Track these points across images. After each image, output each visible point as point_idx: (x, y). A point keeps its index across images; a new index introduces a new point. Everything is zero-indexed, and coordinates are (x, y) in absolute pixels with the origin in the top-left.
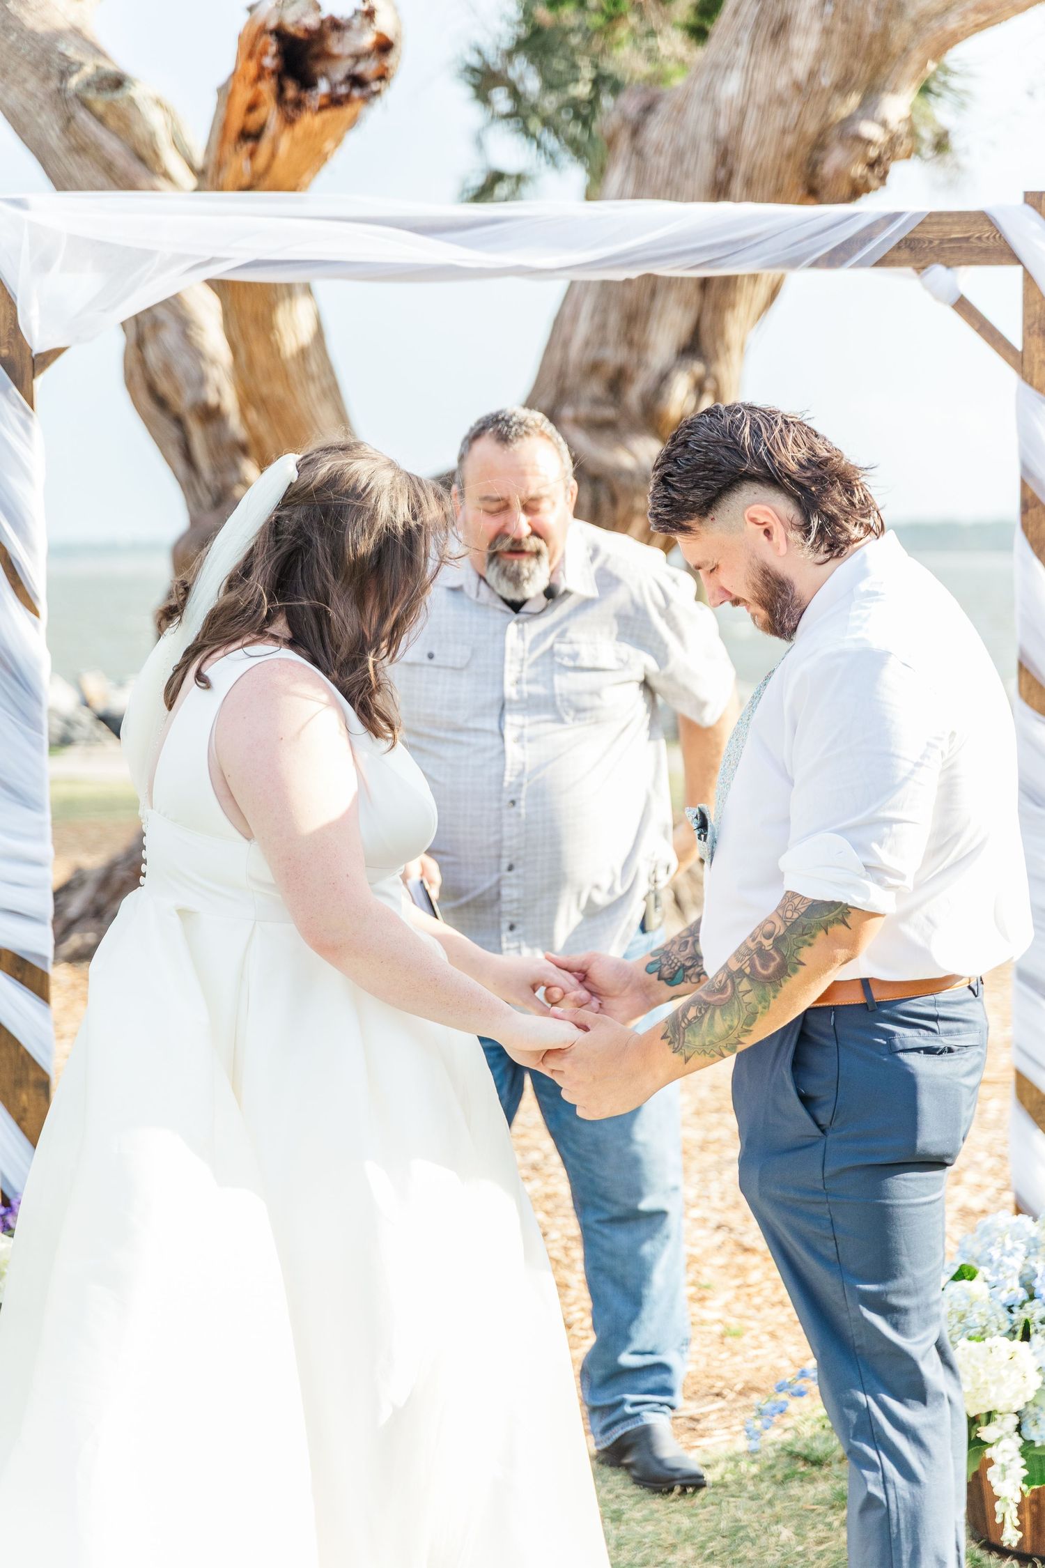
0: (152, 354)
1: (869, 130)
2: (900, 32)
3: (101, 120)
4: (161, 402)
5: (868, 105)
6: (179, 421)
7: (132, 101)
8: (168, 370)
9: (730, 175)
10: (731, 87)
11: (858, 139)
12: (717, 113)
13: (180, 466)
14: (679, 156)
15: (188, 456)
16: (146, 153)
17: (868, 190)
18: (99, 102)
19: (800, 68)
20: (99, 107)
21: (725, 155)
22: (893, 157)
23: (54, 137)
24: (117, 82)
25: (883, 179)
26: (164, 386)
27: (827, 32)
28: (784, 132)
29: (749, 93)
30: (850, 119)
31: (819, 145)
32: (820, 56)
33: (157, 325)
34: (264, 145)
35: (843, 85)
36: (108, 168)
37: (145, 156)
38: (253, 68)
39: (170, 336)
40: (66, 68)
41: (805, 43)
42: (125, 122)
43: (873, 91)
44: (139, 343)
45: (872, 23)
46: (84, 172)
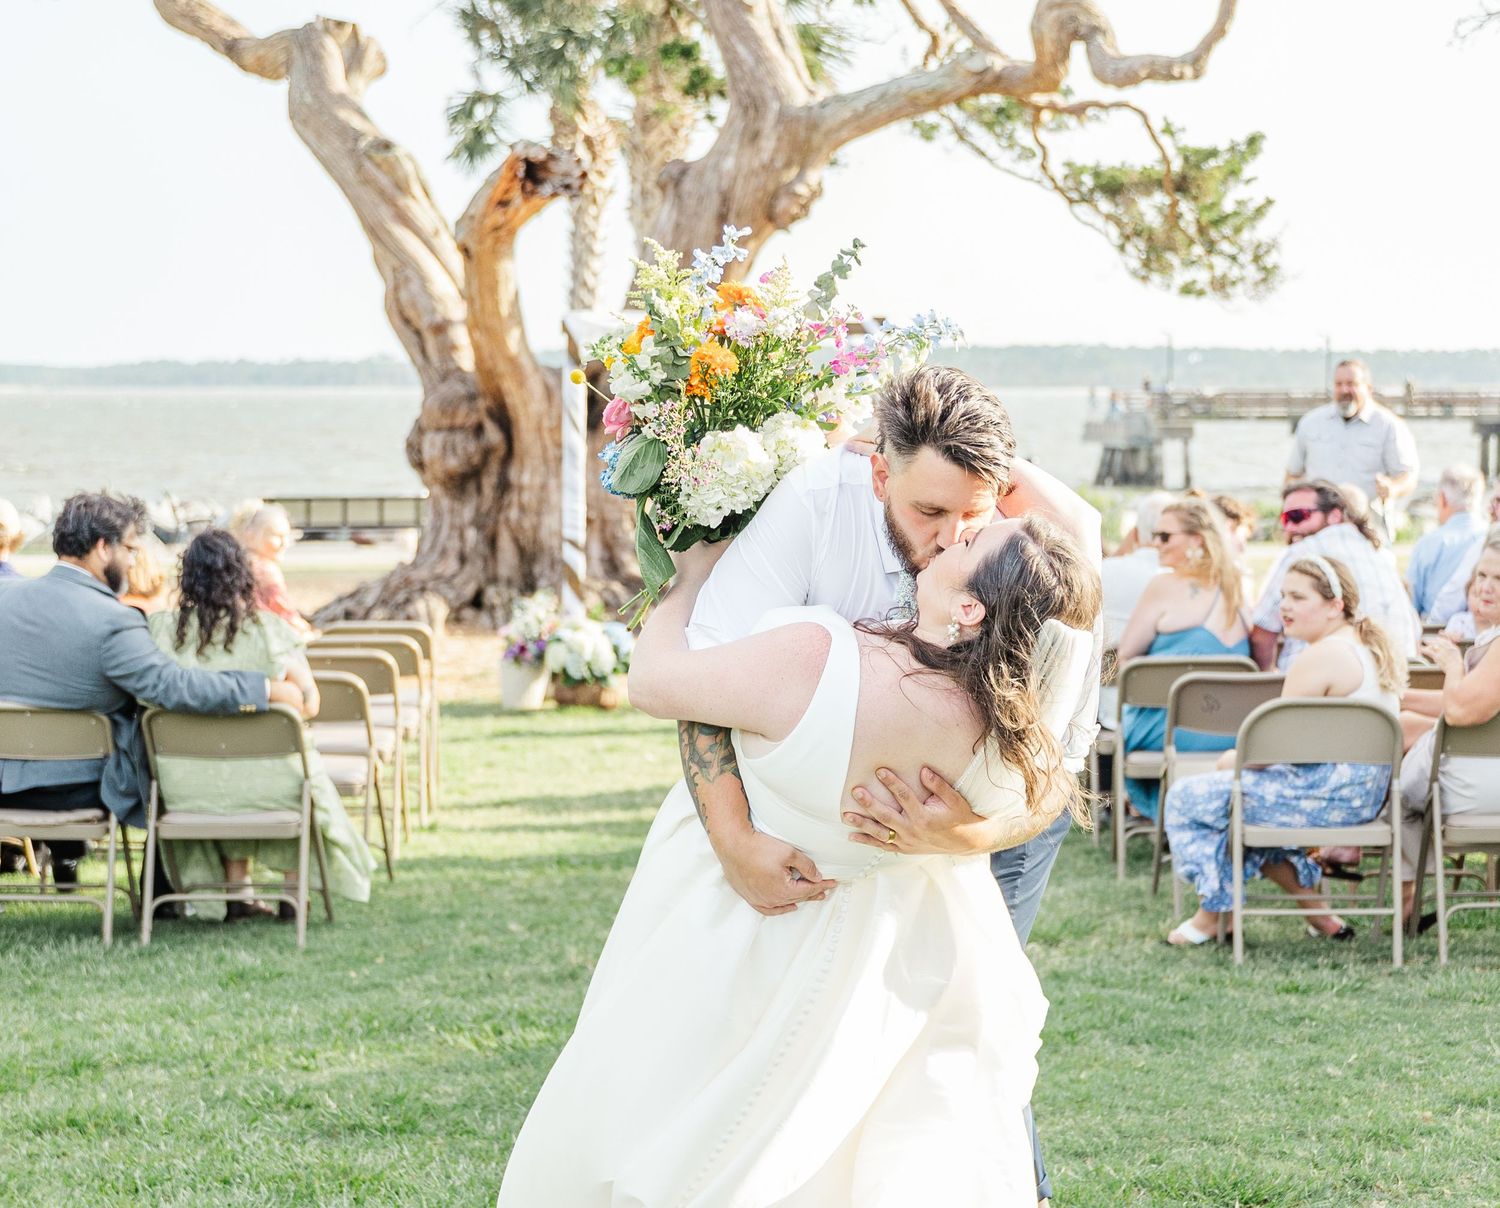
0: (404, 295)
1: (800, 189)
2: (817, 139)
3: (378, 166)
4: (407, 321)
5: (800, 177)
6: (418, 333)
7: (397, 158)
8: (414, 305)
9: (728, 210)
10: (729, 164)
11: (795, 194)
12: (722, 178)
13: (419, 358)
14: (701, 199)
15: (423, 351)
16: (401, 183)
17: (800, 219)
18: (379, 157)
19: (765, 156)
20: (377, 159)
21: (726, 200)
22: (812, 203)
23: (350, 174)
24: (387, 146)
25: (806, 214)
26: (411, 313)
27: (779, 139)
28: (756, 189)
29: (738, 167)
30: (791, 183)
31: (774, 196)
32: (776, 151)
33: (407, 280)
34: (511, 210)
35: (788, 165)
36: (382, 193)
37: (402, 187)
38: (511, 175)
39: (415, 286)
40: (357, 136)
41: (768, 144)
42: (392, 169)
43: (803, 168)
44: (396, 289)
45: (802, 133)
46: (368, 195)
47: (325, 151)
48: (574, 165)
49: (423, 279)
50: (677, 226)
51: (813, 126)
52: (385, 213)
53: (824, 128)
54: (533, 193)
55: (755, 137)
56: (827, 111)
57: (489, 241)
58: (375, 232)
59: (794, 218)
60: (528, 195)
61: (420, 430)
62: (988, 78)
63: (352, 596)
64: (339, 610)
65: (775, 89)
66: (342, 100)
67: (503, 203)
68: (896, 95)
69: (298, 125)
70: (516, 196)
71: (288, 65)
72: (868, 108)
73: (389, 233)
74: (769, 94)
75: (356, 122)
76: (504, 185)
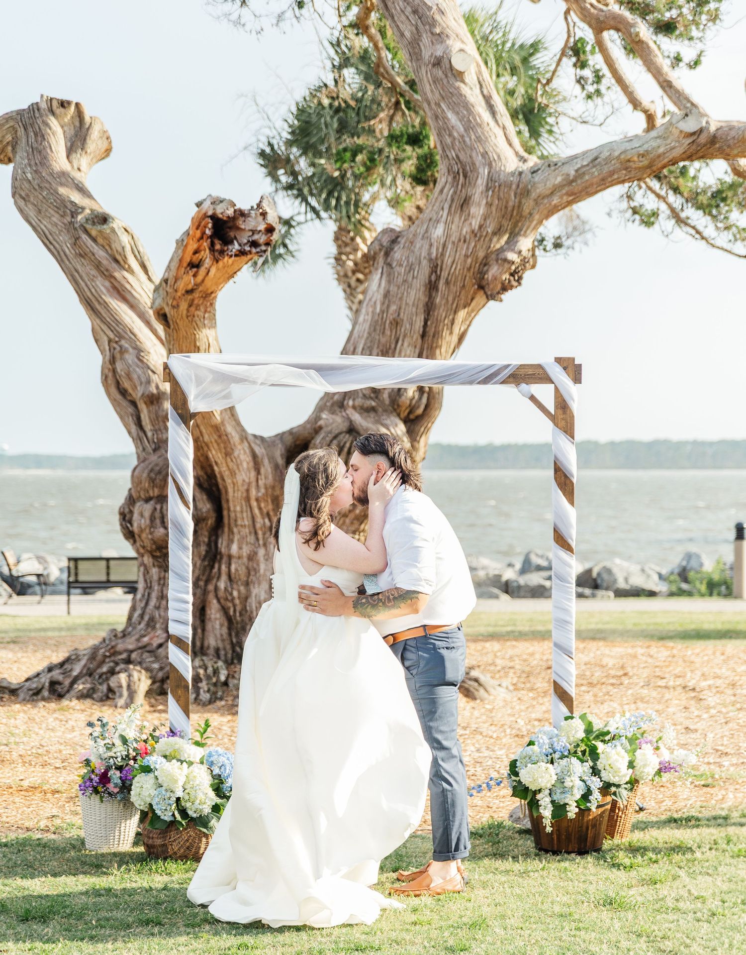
0: (119, 366)
1: (512, 256)
2: (527, 205)
3: (94, 240)
4: (123, 393)
5: (511, 243)
6: (134, 403)
7: (113, 230)
8: (129, 376)
9: (438, 278)
10: (439, 232)
11: (505, 260)
12: (431, 245)
13: (134, 428)
14: (411, 268)
15: (139, 423)
16: (119, 258)
17: (512, 287)
18: (94, 230)
19: (475, 223)
20: (94, 233)
21: (435, 268)
22: (524, 269)
23: (68, 249)
24: (104, 219)
25: (519, 281)
26: (126, 384)
27: (489, 205)
28: (466, 256)
29: (448, 236)
30: (502, 250)
31: (485, 263)
32: (485, 218)
33: (123, 351)
34: (202, 271)
35: (498, 232)
36: (98, 266)
37: (118, 260)
38: (198, 233)
39: (130, 357)
40: (76, 210)
41: (477, 211)
42: (107, 242)
43: (514, 235)
44: (113, 361)
45: (512, 201)
46: (85, 269)
47: (45, 225)
48: (260, 218)
49: (139, 351)
50: (387, 295)
51: (524, 192)
52: (101, 285)
53: (534, 195)
54: (222, 252)
55: (465, 203)
56: (537, 178)
57: (184, 306)
58: (91, 305)
59: (505, 288)
60: (218, 255)
61: (131, 500)
62: (703, 139)
63: (62, 664)
64: (45, 680)
65: (485, 154)
66: (64, 178)
67: (195, 266)
68: (608, 160)
69: (22, 203)
70: (206, 255)
71: (14, 144)
72: (580, 174)
73: (106, 305)
74: (478, 160)
75: (76, 197)
76: (193, 246)
